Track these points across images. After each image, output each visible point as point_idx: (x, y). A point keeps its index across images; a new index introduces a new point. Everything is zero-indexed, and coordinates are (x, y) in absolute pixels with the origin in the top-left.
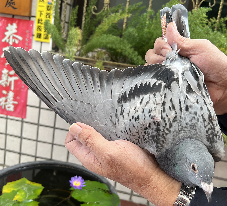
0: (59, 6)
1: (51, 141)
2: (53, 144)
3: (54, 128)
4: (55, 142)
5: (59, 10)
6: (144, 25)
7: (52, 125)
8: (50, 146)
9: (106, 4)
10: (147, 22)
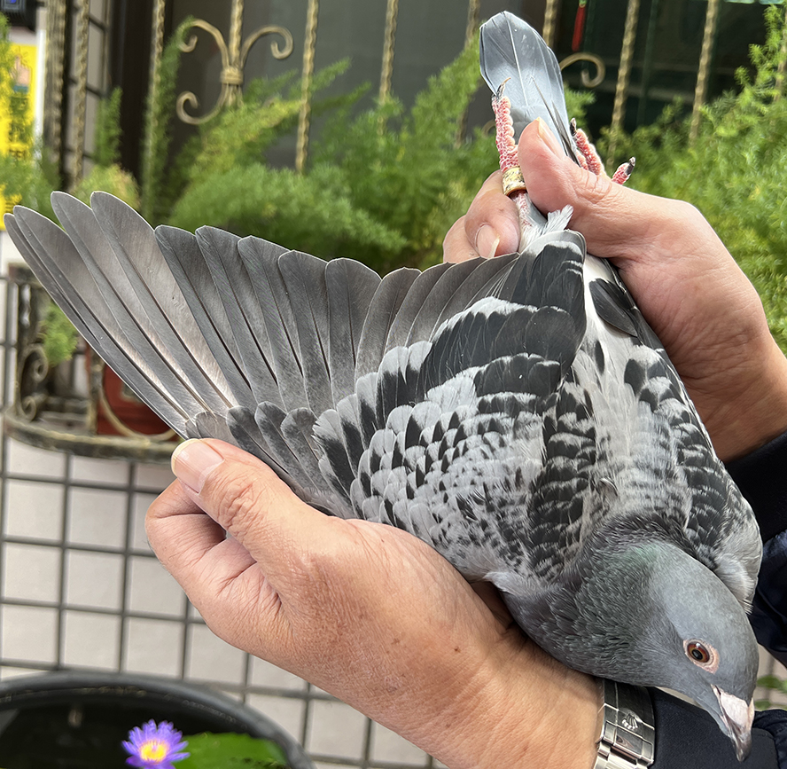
0: (58, 97)
1: (52, 597)
2: (60, 608)
3: (63, 546)
4: (70, 600)
5: (57, 113)
6: (369, 154)
7: (54, 536)
8: (51, 615)
9: (230, 85)
10: (382, 142)
